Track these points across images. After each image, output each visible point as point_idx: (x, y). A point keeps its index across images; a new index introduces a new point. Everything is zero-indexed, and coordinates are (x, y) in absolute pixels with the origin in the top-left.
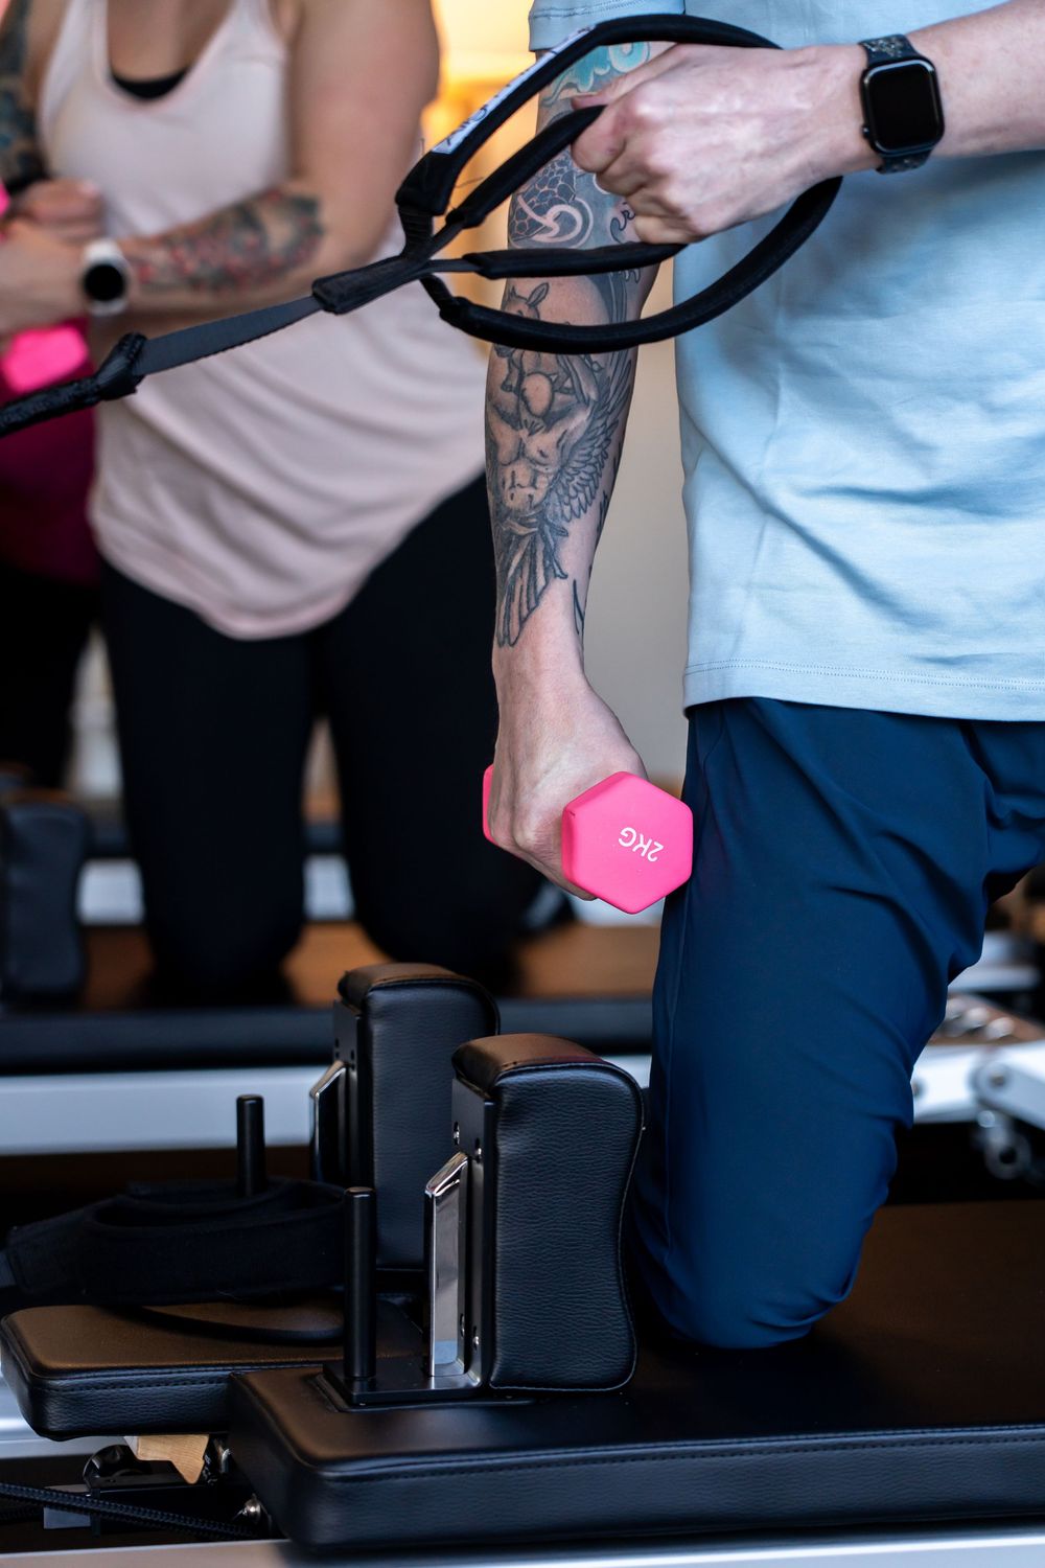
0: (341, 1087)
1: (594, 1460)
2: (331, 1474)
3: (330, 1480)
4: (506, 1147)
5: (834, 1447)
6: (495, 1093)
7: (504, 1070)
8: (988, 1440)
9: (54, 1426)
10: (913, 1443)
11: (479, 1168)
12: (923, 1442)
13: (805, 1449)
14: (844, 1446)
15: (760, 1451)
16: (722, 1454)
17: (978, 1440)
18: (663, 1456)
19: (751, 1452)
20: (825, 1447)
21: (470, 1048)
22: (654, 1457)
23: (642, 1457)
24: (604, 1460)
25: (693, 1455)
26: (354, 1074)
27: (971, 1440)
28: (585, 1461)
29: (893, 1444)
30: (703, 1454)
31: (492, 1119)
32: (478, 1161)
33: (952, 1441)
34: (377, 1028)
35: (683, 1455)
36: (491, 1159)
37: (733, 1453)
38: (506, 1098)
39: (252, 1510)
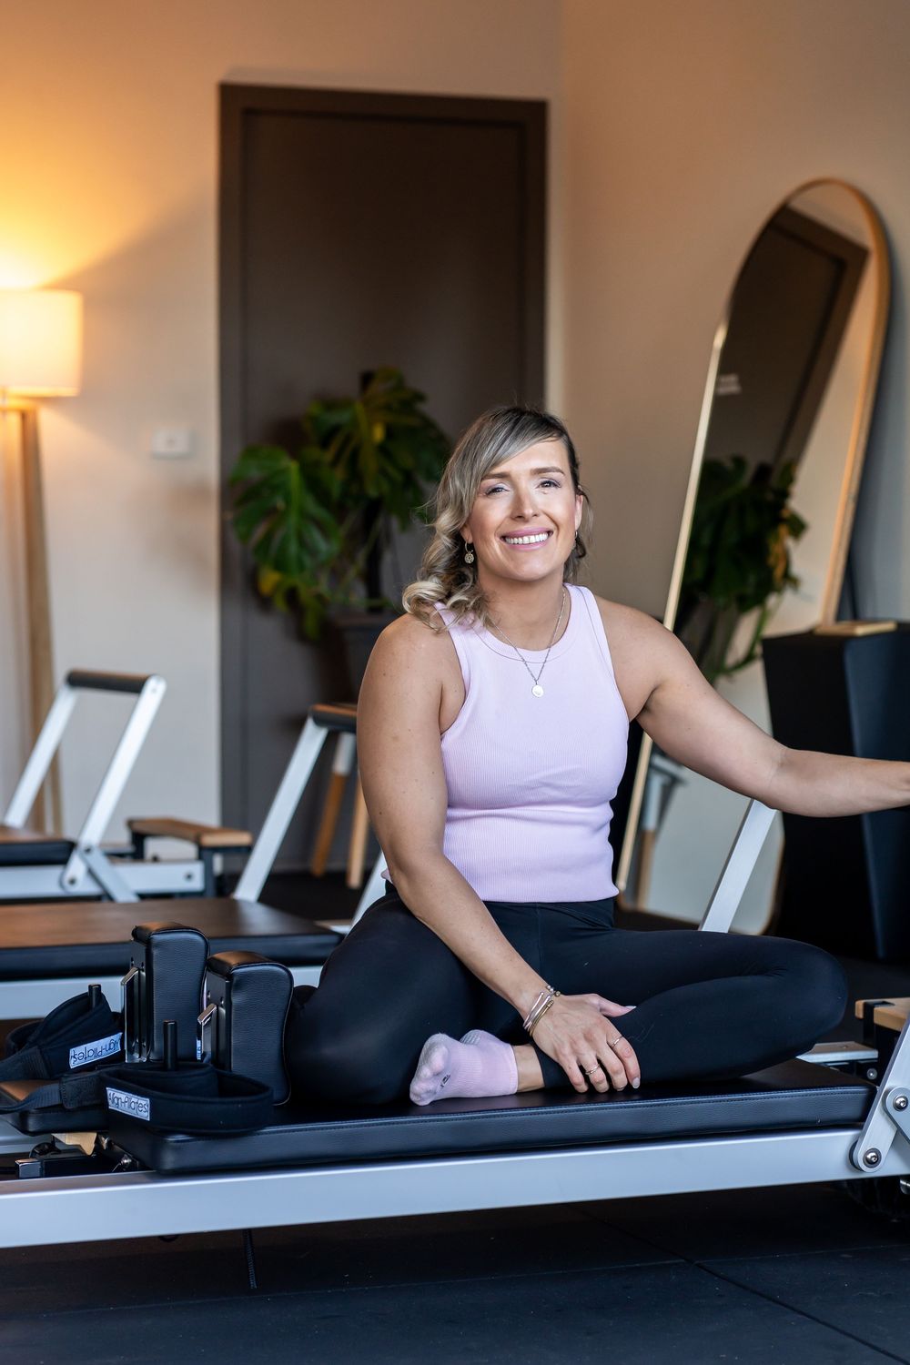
0: (136, 980)
1: (281, 1132)
2: (170, 1140)
3: (171, 1142)
4: (235, 1000)
5: (381, 1124)
6: (230, 977)
7: (234, 967)
8: (445, 1120)
9: (31, 1129)
10: (414, 1122)
11: (223, 1011)
12: (418, 1122)
13: (369, 1125)
14: (385, 1124)
15: (350, 1127)
16: (334, 1128)
17: (441, 1120)
18: (310, 1129)
19: (346, 1127)
20: (377, 1124)
21: (214, 959)
22: (306, 1130)
23: (301, 1130)
24: (286, 1131)
25: (322, 1129)
26: (144, 974)
27: (438, 1120)
28: (278, 1132)
29: (405, 1122)
30: (327, 1128)
31: (229, 989)
32: (222, 1006)
33: (430, 1121)
34: (155, 952)
35: (319, 1129)
36: (229, 1007)
37: (339, 1127)
38: (235, 979)
39: (125, 1161)
